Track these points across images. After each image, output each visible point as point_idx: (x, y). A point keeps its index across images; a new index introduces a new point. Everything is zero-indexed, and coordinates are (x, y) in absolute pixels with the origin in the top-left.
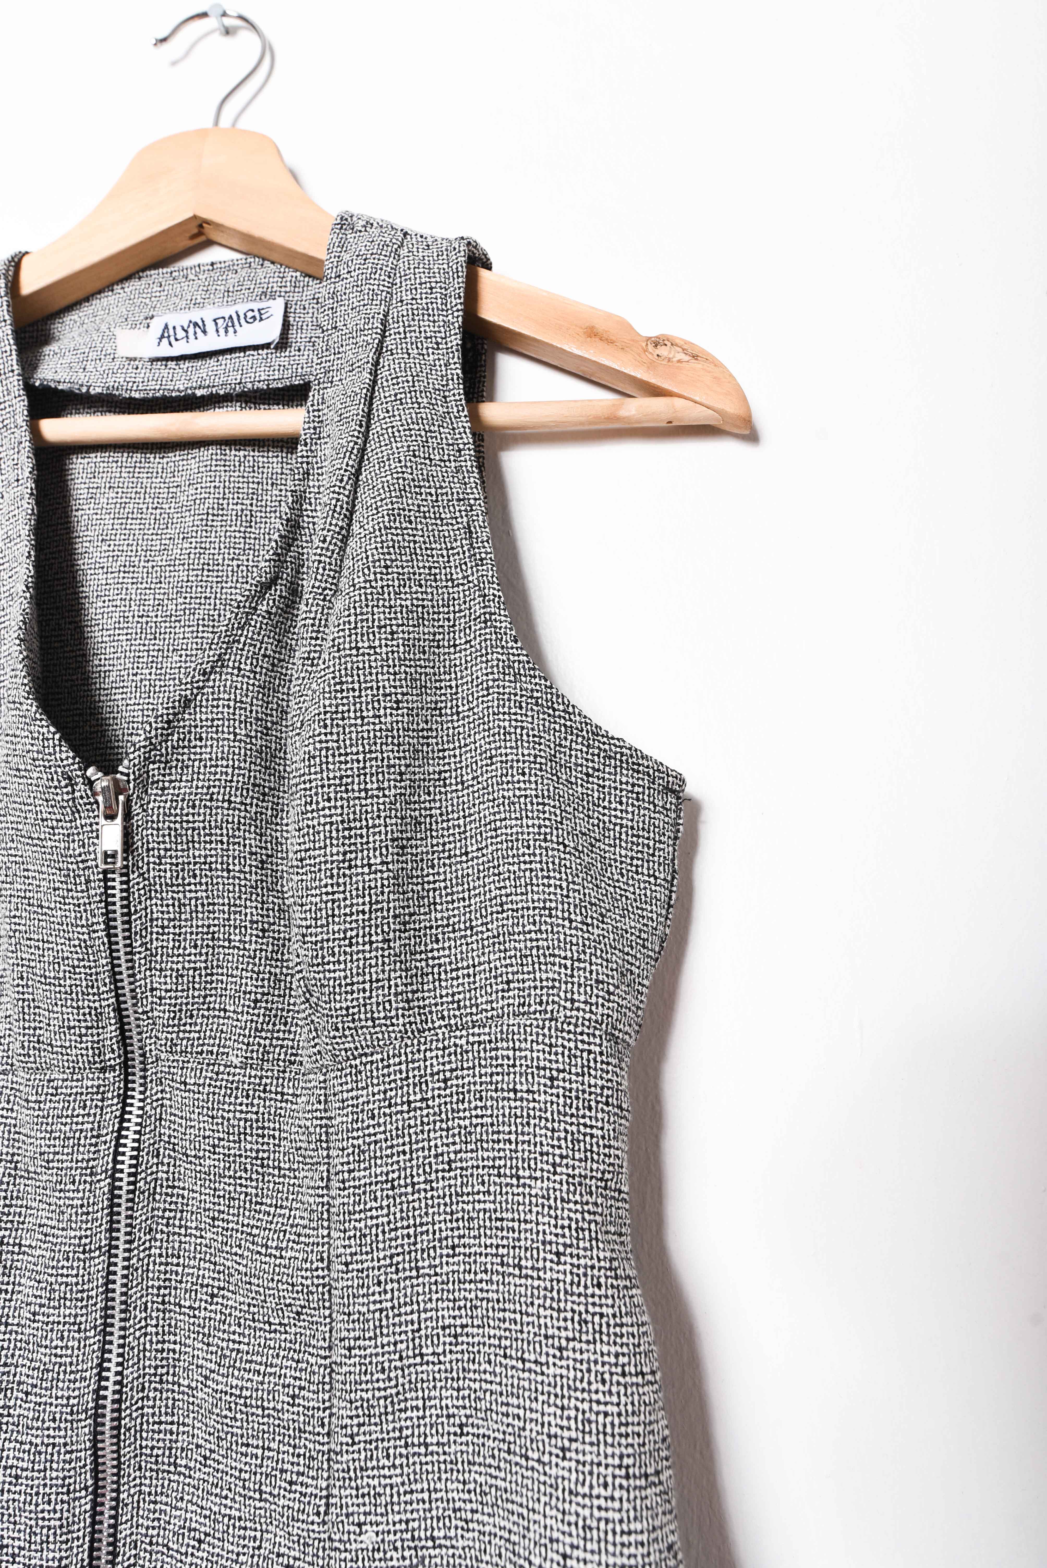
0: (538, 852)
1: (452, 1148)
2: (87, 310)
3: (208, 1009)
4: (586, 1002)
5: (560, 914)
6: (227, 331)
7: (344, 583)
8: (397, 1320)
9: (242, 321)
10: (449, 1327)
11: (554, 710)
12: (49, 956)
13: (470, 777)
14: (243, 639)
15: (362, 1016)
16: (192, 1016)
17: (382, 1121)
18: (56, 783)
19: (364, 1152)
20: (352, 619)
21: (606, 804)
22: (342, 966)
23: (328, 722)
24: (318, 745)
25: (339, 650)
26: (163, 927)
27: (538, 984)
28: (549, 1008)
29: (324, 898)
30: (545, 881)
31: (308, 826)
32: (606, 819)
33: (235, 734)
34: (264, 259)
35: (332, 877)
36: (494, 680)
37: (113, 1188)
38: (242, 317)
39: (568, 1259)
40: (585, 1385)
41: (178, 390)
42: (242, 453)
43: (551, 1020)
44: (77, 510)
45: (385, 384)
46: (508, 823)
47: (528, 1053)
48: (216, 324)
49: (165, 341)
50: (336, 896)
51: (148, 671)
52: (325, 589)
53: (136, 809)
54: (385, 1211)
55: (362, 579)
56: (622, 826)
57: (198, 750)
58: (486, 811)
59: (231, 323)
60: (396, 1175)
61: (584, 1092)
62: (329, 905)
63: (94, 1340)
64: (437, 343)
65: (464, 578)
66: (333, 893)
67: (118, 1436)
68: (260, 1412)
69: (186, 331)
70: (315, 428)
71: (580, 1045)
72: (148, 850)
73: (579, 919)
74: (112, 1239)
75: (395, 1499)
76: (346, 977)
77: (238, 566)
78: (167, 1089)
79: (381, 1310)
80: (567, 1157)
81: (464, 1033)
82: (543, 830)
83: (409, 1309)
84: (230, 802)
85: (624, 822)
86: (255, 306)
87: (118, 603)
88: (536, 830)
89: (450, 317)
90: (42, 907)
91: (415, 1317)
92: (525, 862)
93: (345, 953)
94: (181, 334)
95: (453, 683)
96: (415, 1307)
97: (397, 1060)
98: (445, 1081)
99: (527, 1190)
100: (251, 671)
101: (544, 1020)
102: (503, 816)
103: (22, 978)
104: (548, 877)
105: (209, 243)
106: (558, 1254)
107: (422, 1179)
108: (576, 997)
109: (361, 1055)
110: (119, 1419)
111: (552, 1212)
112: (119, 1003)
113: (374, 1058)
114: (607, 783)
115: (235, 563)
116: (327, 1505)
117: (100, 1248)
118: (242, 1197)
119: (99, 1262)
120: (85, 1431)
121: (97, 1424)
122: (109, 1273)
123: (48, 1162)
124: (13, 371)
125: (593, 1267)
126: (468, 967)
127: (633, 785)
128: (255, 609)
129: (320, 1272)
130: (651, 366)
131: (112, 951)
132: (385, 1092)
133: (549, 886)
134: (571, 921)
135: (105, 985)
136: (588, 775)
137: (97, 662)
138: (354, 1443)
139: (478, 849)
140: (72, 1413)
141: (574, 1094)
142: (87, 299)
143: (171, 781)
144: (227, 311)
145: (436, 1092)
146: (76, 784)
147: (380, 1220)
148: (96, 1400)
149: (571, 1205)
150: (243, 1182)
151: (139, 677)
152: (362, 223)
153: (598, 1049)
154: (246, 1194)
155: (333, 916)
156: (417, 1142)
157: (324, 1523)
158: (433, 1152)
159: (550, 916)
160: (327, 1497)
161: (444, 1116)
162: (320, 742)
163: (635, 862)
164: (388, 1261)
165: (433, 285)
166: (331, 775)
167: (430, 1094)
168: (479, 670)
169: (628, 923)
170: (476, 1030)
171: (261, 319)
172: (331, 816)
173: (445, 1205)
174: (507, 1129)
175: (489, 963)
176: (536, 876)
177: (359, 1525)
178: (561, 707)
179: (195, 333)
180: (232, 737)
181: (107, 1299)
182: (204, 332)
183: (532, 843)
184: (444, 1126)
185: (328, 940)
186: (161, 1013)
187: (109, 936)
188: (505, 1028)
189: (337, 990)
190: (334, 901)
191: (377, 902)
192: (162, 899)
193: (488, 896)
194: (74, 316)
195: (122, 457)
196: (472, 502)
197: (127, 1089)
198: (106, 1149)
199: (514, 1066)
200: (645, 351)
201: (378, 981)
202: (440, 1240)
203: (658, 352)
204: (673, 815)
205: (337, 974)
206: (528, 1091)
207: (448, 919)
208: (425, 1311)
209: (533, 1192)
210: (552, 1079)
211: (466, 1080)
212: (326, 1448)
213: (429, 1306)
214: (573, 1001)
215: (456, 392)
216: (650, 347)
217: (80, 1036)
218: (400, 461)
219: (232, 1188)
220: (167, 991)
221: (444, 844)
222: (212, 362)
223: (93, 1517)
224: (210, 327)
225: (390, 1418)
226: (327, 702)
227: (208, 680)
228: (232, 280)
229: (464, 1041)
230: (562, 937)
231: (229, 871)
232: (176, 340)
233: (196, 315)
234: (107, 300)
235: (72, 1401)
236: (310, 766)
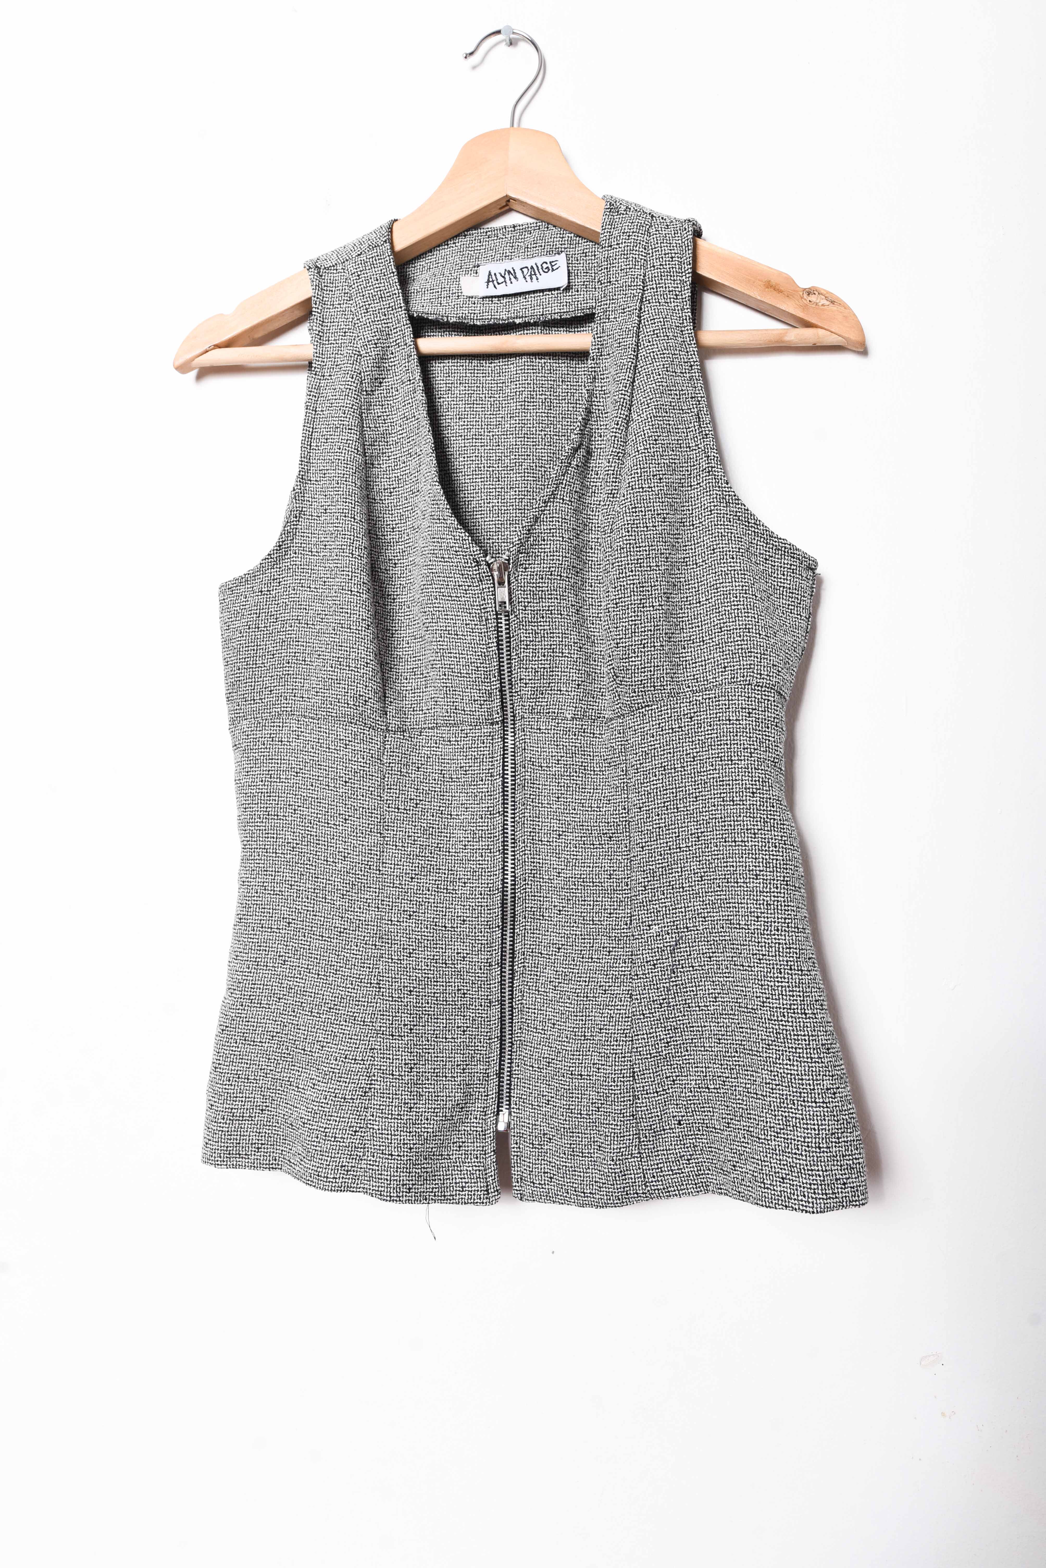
0: (742, 599)
1: (695, 751)
2: (431, 258)
3: (551, 690)
4: (767, 675)
5: (754, 631)
6: (531, 279)
7: (629, 449)
8: (667, 832)
9: (541, 270)
10: (694, 834)
11: (749, 523)
12: (463, 662)
13: (701, 560)
14: (564, 482)
15: (649, 685)
16: (542, 694)
17: (658, 738)
18: (469, 565)
19: (648, 754)
20: (639, 471)
21: (776, 575)
22: (639, 659)
23: (630, 529)
24: (625, 542)
25: (632, 489)
26: (527, 645)
27: (742, 667)
28: (748, 679)
29: (630, 623)
30: (746, 614)
31: (621, 586)
32: (776, 583)
33: (563, 538)
34: (548, 224)
35: (634, 612)
36: (714, 506)
37: (504, 783)
38: (540, 267)
39: (758, 795)
40: (767, 848)
41: (503, 320)
42: (543, 361)
43: (748, 685)
44: (440, 398)
45: (646, 323)
46: (724, 585)
47: (737, 702)
48: (523, 272)
49: (491, 284)
50: (637, 622)
51: (496, 501)
52: (618, 453)
53: (512, 579)
54: (661, 781)
55: (642, 448)
56: (784, 587)
57: (543, 546)
58: (711, 579)
59: (533, 272)
60: (666, 764)
61: (765, 719)
62: (633, 626)
63: (499, 857)
64: (676, 295)
65: (696, 446)
66: (635, 620)
67: (514, 901)
68: (591, 884)
69: (504, 277)
70: (598, 349)
71: (763, 697)
72: (519, 602)
73: (764, 634)
74: (504, 808)
75: (668, 912)
76: (641, 664)
77: (545, 435)
78: (528, 733)
79: (659, 828)
80: (757, 749)
81: (701, 694)
82: (744, 588)
83: (673, 827)
84: (561, 576)
85: (785, 585)
86: (548, 259)
87: (474, 459)
88: (741, 588)
89: (684, 277)
90: (457, 635)
91: (677, 830)
92: (734, 605)
93: (641, 652)
94: (501, 280)
95: (690, 508)
96: (677, 826)
97: (666, 708)
98: (691, 718)
99: (737, 766)
100: (569, 501)
101: (745, 685)
102: (721, 581)
103: (445, 675)
104: (748, 613)
105: (510, 210)
106: (753, 793)
107: (679, 766)
108: (762, 672)
109: (646, 706)
110: (515, 893)
111: (750, 775)
112: (502, 687)
113: (653, 707)
114: (776, 564)
115: (543, 433)
116: (631, 920)
117: (499, 812)
118: (574, 786)
119: (499, 819)
120: (498, 898)
121: (503, 895)
122: (504, 824)
123: (466, 771)
124: (401, 307)
125: (770, 799)
126: (702, 661)
127: (791, 565)
128: (570, 464)
129: (624, 815)
130: (805, 308)
131: (500, 658)
132: (659, 724)
133: (748, 617)
134: (760, 635)
135: (495, 677)
136: (766, 559)
137: (462, 495)
138: (646, 890)
139: (706, 600)
140: (490, 891)
141: (760, 720)
142: (430, 251)
143: (529, 564)
144: (530, 263)
145: (686, 724)
146: (481, 565)
147: (658, 785)
148: (503, 884)
149: (760, 771)
150: (575, 778)
151: (491, 505)
152: (623, 208)
153: (772, 699)
154: (577, 784)
155: (635, 632)
156: (677, 748)
157: (630, 928)
158: (685, 753)
159: (749, 632)
160: (631, 917)
161: (690, 735)
162: (626, 540)
163: (790, 607)
164: (663, 805)
165: (673, 255)
166: (632, 558)
167: (683, 725)
168: (706, 500)
169: (787, 638)
170: (707, 692)
171: (553, 270)
172: (633, 580)
173: (692, 778)
174: (725, 738)
175: (714, 658)
176: (741, 612)
177: (649, 926)
178: (753, 521)
179: (510, 279)
180: (561, 539)
181: (504, 837)
182: (515, 278)
183: (738, 595)
184: (691, 740)
185: (632, 645)
186: (527, 692)
187: (498, 649)
188: (723, 690)
189: (636, 671)
190: (635, 625)
191: (657, 626)
192: (526, 630)
193: (712, 624)
194: (422, 263)
195: (466, 363)
196: (699, 399)
197: (504, 735)
198: (498, 763)
199: (729, 708)
200: (802, 298)
201: (658, 666)
202: (689, 794)
203: (810, 298)
204: (811, 582)
205: (636, 663)
206: (736, 720)
207: (690, 637)
208: (682, 827)
209: (740, 766)
210: (749, 713)
211: (702, 717)
212: (629, 895)
213: (683, 825)
214: (761, 674)
215: (689, 328)
216: (805, 296)
217: (481, 705)
218: (659, 375)
219: (568, 781)
220: (529, 680)
221: (687, 597)
222: (522, 299)
223: (502, 940)
224: (519, 274)
225: (664, 876)
226: (629, 518)
227: (546, 506)
228: (529, 239)
229: (700, 698)
230: (755, 643)
231: (561, 615)
232: (499, 284)
233: (508, 265)
234: (444, 251)
235: (489, 885)
236: (621, 553)
